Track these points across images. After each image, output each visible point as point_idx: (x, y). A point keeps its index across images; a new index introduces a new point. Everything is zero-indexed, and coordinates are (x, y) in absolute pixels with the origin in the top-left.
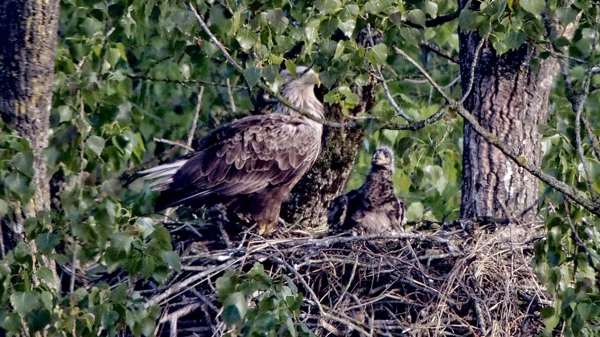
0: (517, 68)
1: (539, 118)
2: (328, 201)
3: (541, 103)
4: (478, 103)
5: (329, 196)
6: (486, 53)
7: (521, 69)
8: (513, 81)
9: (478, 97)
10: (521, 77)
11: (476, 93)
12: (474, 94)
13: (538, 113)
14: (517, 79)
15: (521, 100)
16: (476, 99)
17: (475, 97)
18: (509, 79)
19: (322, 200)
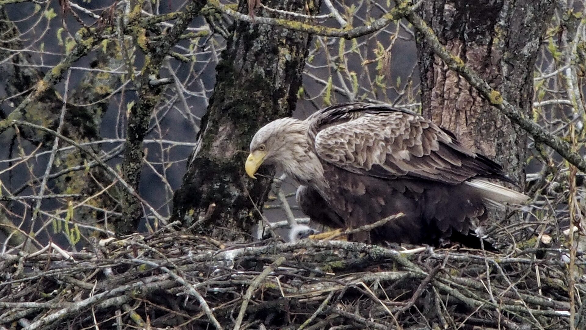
0: (491, 28)
1: (522, 95)
2: (242, 219)
3: (524, 76)
4: (439, 78)
5: (245, 212)
6: (449, 10)
7: (496, 30)
8: (486, 47)
9: (440, 71)
10: (496, 41)
11: (437, 64)
12: (434, 66)
13: (521, 90)
14: (491, 43)
15: (497, 73)
16: (437, 72)
17: (435, 70)
18: (481, 44)
19: (236, 218)
